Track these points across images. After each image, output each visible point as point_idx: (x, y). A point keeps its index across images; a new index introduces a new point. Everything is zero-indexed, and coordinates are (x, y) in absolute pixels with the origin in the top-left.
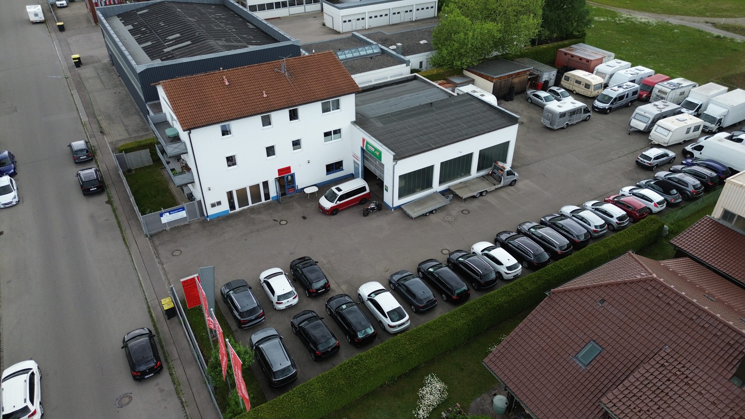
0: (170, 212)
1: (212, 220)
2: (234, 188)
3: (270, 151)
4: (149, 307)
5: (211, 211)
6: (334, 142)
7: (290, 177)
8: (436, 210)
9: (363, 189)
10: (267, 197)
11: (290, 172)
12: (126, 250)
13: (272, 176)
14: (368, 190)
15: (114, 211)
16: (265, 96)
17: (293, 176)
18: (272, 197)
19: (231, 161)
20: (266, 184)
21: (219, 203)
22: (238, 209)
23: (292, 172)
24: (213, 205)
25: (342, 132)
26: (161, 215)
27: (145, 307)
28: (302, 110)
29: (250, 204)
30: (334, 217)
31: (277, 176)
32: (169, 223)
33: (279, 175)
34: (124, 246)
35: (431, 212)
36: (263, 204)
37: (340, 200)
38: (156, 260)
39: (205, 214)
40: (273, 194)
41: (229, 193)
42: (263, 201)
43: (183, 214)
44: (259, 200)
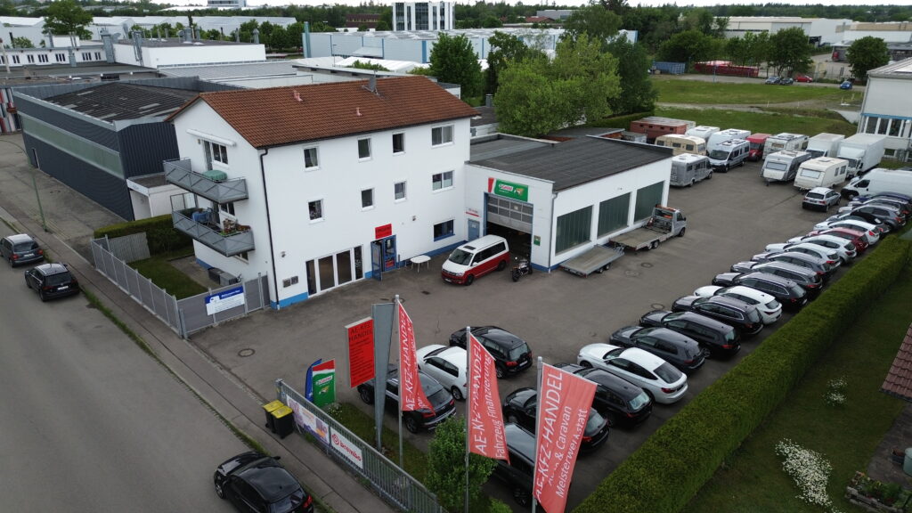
0: (221, 295)
1: (283, 309)
2: (317, 255)
3: (367, 197)
4: (233, 429)
6: (445, 190)
7: (389, 242)
8: (609, 264)
9: (500, 247)
10: (359, 272)
11: (390, 233)
12: (152, 360)
13: (366, 239)
15: (108, 314)
16: (359, 114)
17: (393, 240)
18: (366, 274)
19: (315, 209)
20: (358, 252)
21: (295, 280)
22: (319, 292)
23: (393, 234)
24: (287, 284)
25: (455, 176)
26: (207, 300)
27: (227, 429)
29: (337, 285)
30: (470, 288)
31: (374, 239)
32: (220, 315)
33: (377, 237)
34: (146, 356)
35: (604, 268)
37: (476, 260)
38: (215, 365)
39: (273, 299)
40: (367, 267)
41: (310, 264)
42: (354, 279)
43: (239, 299)
44: (349, 278)
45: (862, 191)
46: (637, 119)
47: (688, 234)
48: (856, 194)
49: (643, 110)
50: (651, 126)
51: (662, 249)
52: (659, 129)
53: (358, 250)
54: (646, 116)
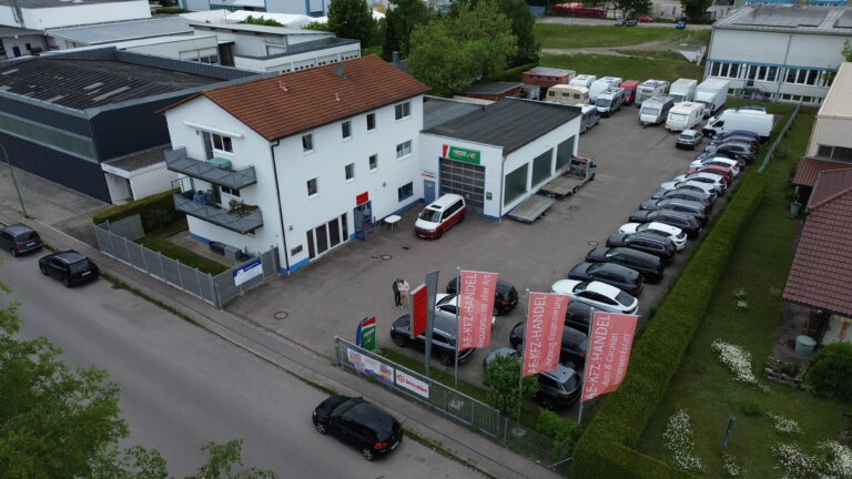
0: (245, 269)
1: (292, 274)
3: (349, 172)
4: (302, 379)
7: (366, 207)
9: (459, 203)
10: (346, 235)
11: (367, 199)
15: (137, 293)
16: (338, 99)
17: (369, 205)
19: (312, 187)
21: (299, 249)
22: (318, 256)
24: (294, 252)
26: (235, 274)
27: (297, 380)
28: (378, 116)
29: (330, 248)
30: (441, 240)
34: (195, 327)
35: (543, 214)
36: (342, 246)
37: (444, 217)
38: (260, 329)
39: (283, 265)
40: (351, 230)
41: (310, 234)
42: (342, 242)
43: (258, 270)
44: (338, 241)
45: (718, 130)
46: (527, 70)
47: (596, 177)
48: (714, 132)
49: (531, 61)
50: (539, 77)
51: (581, 193)
52: (546, 79)
53: (344, 217)
54: (533, 67)
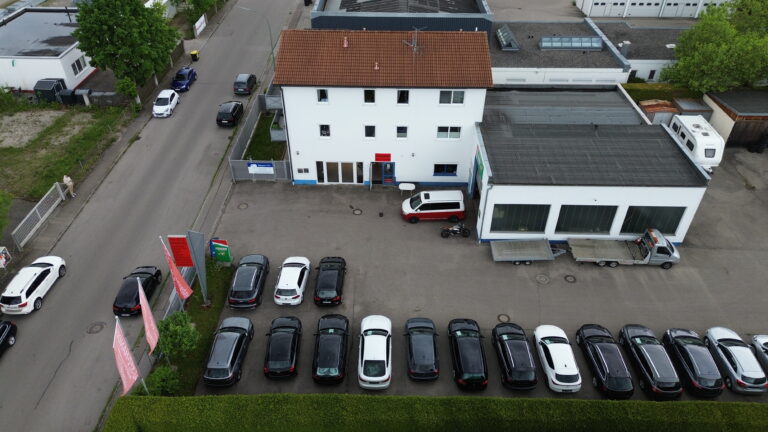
0: (258, 165)
1: (296, 186)
2: (325, 159)
5: (297, 177)
6: (448, 140)
7: (388, 166)
8: (530, 262)
9: (456, 205)
10: (360, 179)
11: (389, 160)
12: (208, 188)
13: (368, 160)
14: (462, 208)
15: (228, 147)
16: (376, 68)
17: (392, 165)
18: (365, 182)
19: (325, 130)
20: (360, 165)
21: (307, 171)
22: (326, 182)
23: (392, 161)
24: (300, 171)
25: (462, 131)
26: (249, 165)
28: (414, 94)
29: (341, 182)
31: (374, 160)
32: (256, 175)
33: (376, 160)
35: (523, 262)
36: (354, 186)
37: (421, 208)
39: (292, 176)
40: (366, 178)
41: (319, 164)
42: (355, 182)
43: (270, 170)
44: (352, 181)
